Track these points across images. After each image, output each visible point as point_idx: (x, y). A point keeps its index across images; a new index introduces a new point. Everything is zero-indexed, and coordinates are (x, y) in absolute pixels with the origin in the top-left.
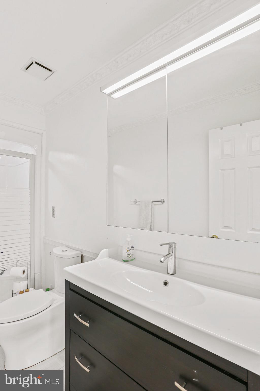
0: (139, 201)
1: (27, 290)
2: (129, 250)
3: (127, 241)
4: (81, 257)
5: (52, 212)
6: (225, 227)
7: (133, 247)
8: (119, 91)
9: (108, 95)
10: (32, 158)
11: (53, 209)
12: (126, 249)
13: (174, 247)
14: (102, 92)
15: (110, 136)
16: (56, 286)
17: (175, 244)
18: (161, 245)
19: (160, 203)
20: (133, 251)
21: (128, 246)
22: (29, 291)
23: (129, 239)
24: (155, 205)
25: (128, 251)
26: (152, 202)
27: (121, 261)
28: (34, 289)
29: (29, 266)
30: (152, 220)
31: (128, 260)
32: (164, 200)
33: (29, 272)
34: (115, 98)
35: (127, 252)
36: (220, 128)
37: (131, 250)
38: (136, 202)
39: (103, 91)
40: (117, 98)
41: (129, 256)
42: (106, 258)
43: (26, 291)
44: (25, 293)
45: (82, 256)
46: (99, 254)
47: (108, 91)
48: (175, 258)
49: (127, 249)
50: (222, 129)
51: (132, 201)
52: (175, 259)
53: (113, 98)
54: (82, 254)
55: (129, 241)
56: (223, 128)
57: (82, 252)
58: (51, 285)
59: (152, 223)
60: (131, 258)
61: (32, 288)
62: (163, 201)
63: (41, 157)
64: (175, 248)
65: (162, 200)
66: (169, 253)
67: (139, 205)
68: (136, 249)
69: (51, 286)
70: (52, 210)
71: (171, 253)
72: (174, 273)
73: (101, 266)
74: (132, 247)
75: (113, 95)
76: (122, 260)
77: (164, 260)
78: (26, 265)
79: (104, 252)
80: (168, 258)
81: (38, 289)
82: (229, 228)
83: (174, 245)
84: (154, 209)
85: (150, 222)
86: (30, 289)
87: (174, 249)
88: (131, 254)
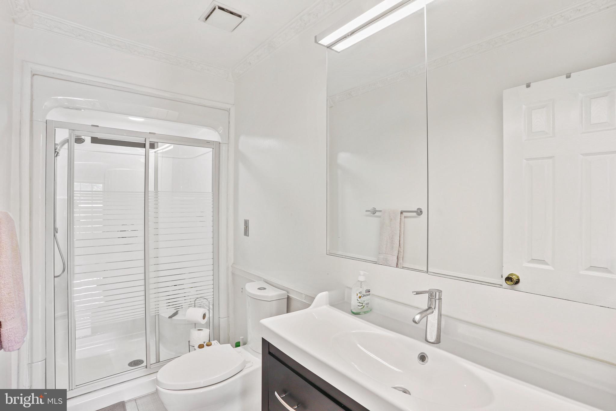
0: (380, 211)
1: (209, 344)
2: (362, 296)
3: (359, 281)
4: (286, 300)
5: (245, 228)
6: (533, 261)
7: (369, 292)
8: (345, 39)
9: (328, 47)
10: (216, 146)
11: (246, 223)
12: (357, 294)
13: (437, 297)
14: (317, 43)
15: (332, 107)
16: (249, 340)
17: (440, 292)
18: (415, 293)
19: (415, 214)
20: (368, 297)
21: (361, 290)
22: (211, 345)
23: (361, 279)
24: (405, 217)
25: (360, 297)
26: (402, 213)
27: (349, 313)
28: (218, 342)
29: (211, 307)
30: (402, 242)
31: (360, 312)
32: (421, 209)
33: (211, 315)
34: (339, 51)
35: (359, 299)
36: (525, 86)
37: (364, 295)
38: (374, 212)
39: (319, 42)
40: (342, 51)
41: (362, 305)
42: (325, 307)
43: (207, 344)
44: (206, 348)
45: (288, 298)
46: (314, 298)
47: (326, 41)
48: (440, 315)
49: (359, 295)
50: (528, 86)
51: (367, 211)
52: (440, 317)
53: (336, 51)
54: (288, 296)
55: (361, 282)
56: (531, 84)
57: (288, 292)
58: (242, 337)
59: (401, 246)
60: (365, 309)
61: (216, 341)
62: (419, 212)
63: (228, 144)
64: (440, 299)
65: (418, 209)
66: (429, 308)
67: (379, 217)
68: (372, 295)
69: (243, 339)
70: (245, 225)
71: (433, 307)
72: (438, 341)
73: (317, 318)
74: (367, 291)
75: (334, 47)
76: (351, 312)
77: (421, 320)
78: (208, 305)
79: (322, 296)
80: (427, 316)
81: (225, 343)
82: (543, 262)
83: (437, 294)
84: (404, 225)
85: (398, 245)
86: (213, 342)
87: (437, 301)
88: (366, 302)
